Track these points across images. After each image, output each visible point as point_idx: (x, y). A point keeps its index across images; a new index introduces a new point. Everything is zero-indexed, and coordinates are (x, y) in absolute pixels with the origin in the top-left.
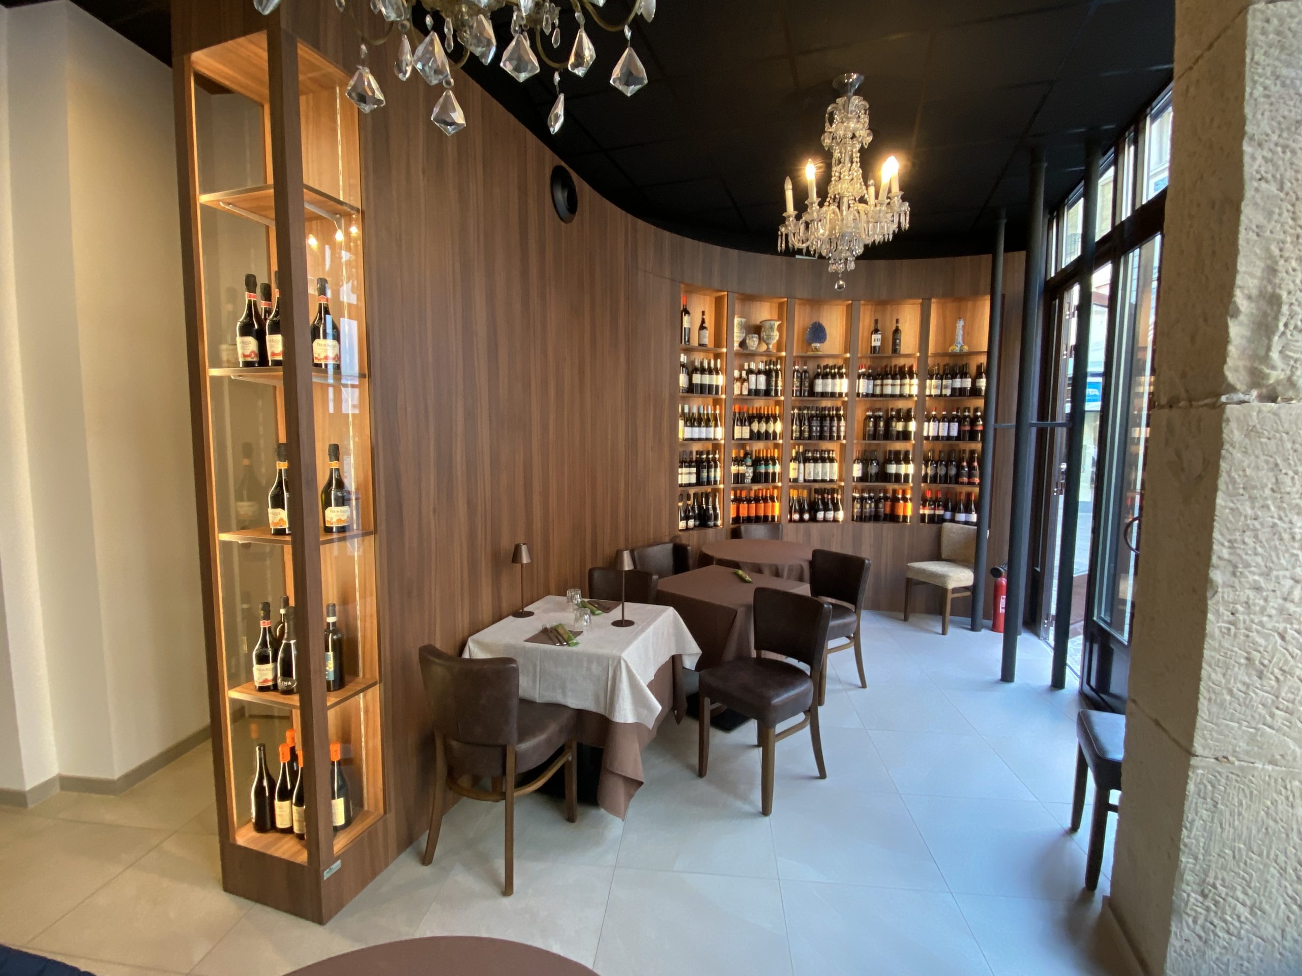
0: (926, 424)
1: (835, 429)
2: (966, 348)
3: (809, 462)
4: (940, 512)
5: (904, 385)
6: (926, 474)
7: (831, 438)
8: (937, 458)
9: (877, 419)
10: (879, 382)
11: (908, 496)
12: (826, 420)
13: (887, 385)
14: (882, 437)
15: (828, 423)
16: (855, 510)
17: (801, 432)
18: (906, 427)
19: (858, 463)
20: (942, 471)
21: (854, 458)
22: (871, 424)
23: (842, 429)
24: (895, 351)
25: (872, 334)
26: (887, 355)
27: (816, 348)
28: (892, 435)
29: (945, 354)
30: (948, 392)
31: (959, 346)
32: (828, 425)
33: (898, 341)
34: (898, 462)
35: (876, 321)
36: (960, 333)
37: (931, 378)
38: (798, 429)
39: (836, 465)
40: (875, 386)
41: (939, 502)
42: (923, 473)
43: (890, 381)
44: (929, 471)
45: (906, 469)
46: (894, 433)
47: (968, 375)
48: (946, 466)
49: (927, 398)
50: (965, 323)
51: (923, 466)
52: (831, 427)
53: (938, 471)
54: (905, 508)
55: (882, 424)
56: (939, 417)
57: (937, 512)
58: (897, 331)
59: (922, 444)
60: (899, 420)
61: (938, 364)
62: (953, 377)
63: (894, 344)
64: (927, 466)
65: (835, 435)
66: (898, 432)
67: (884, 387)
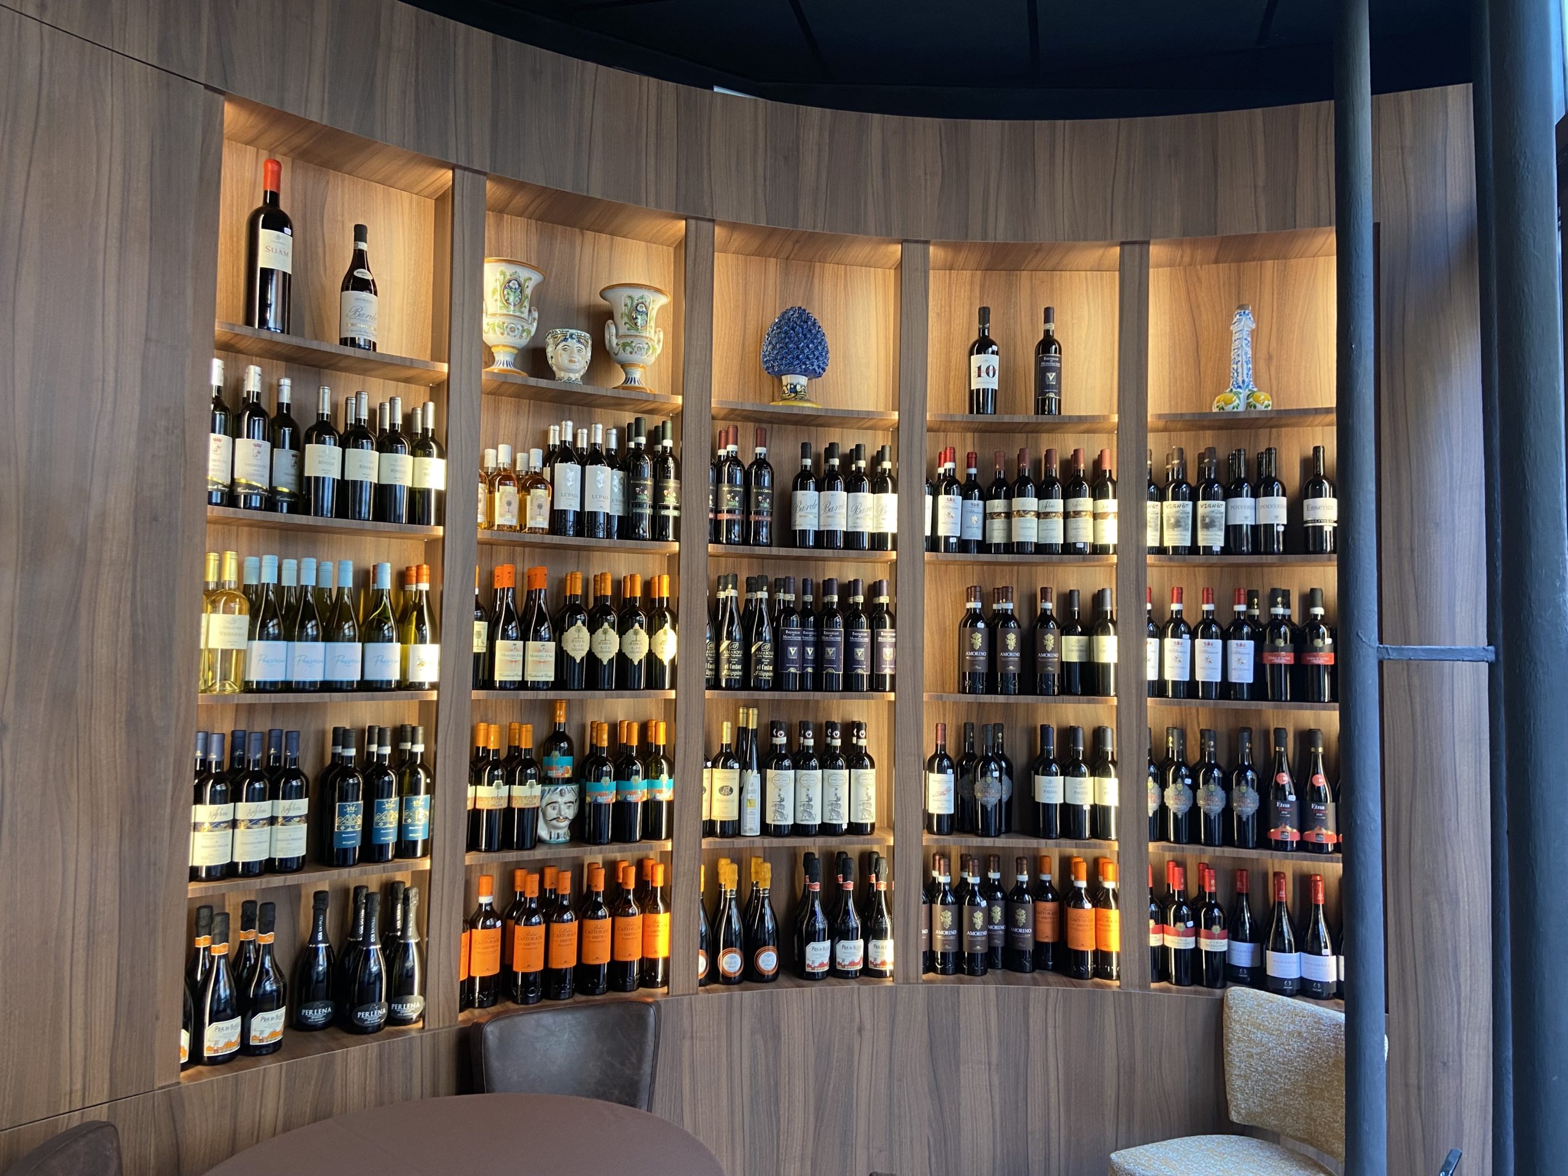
0: (1152, 644)
1: (862, 653)
2: (1265, 402)
3: (779, 767)
4: (1214, 944)
5: (1077, 514)
6: (1163, 809)
7: (851, 684)
8: (1194, 756)
9: (997, 623)
10: (998, 505)
11: (1110, 885)
12: (831, 625)
13: (1022, 513)
14: (1014, 685)
15: (837, 634)
16: (939, 934)
17: (747, 661)
18: (1089, 650)
19: (942, 770)
20: (1212, 801)
21: (930, 752)
22: (978, 640)
23: (888, 653)
24: (1042, 406)
25: (971, 353)
26: (1019, 418)
27: (794, 390)
28: (1046, 677)
29: (1199, 422)
30: (1215, 539)
31: (1244, 393)
32: (840, 639)
33: (1051, 376)
34: (1070, 769)
35: (984, 314)
36: (1242, 351)
37: (1161, 497)
38: (738, 654)
39: (868, 777)
40: (987, 516)
41: (1210, 908)
42: (1152, 806)
43: (1031, 503)
44: (1171, 803)
45: (1097, 791)
46: (1054, 670)
47: (1276, 487)
48: (1226, 785)
49: (1150, 559)
50: (1257, 321)
51: (1151, 783)
52: (850, 647)
53: (1201, 803)
54: (1100, 927)
55: (1012, 640)
56: (1192, 619)
57: (1206, 945)
58: (1047, 344)
59: (1142, 708)
60: (1067, 629)
61: (1181, 451)
62: (1230, 493)
63: (1042, 386)
64: (1163, 785)
65: (864, 671)
66: (1066, 667)
67: (1015, 520)
